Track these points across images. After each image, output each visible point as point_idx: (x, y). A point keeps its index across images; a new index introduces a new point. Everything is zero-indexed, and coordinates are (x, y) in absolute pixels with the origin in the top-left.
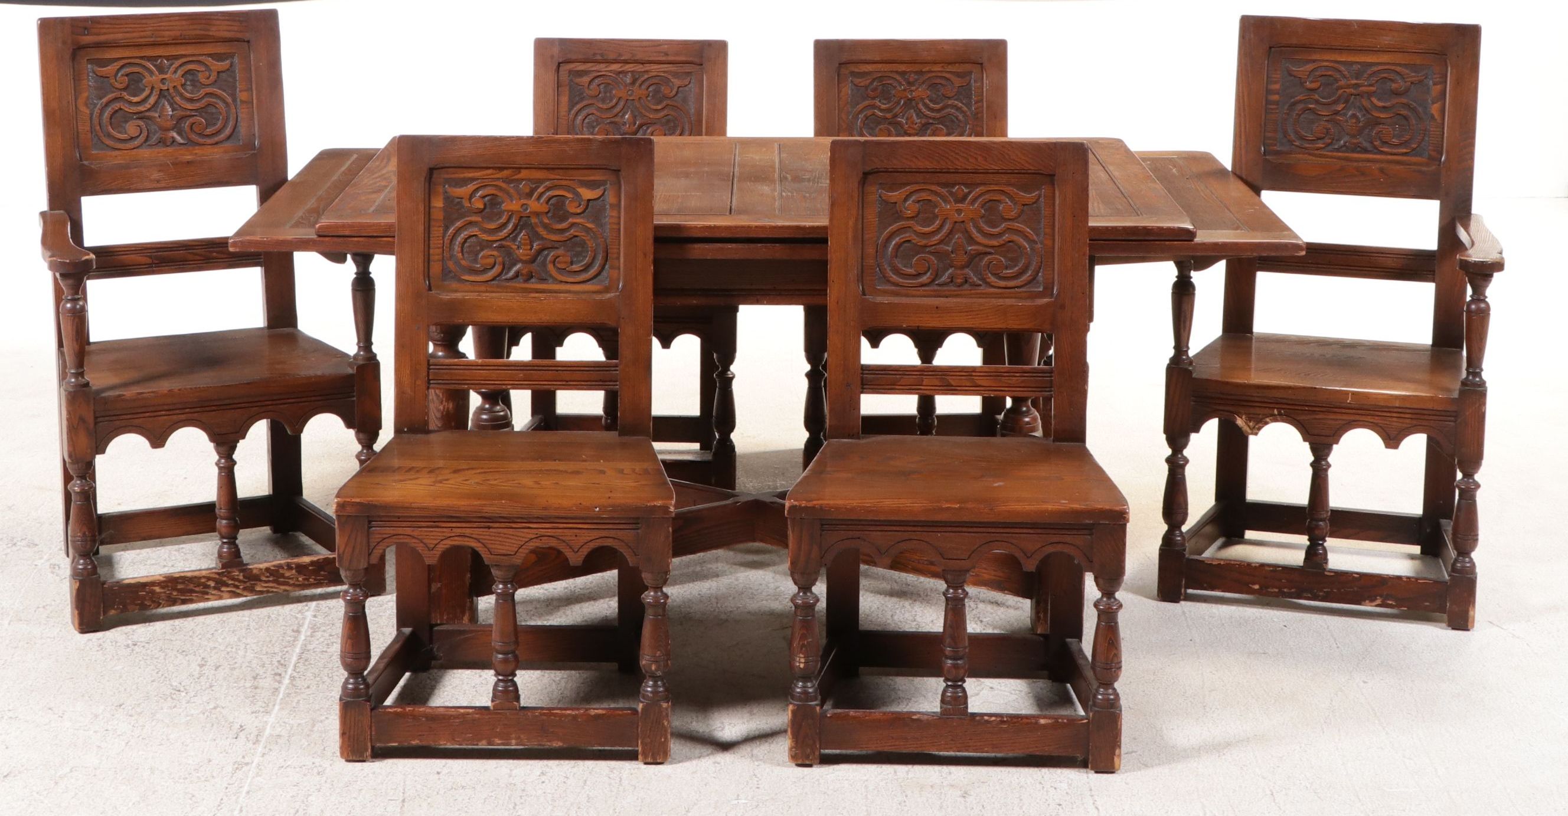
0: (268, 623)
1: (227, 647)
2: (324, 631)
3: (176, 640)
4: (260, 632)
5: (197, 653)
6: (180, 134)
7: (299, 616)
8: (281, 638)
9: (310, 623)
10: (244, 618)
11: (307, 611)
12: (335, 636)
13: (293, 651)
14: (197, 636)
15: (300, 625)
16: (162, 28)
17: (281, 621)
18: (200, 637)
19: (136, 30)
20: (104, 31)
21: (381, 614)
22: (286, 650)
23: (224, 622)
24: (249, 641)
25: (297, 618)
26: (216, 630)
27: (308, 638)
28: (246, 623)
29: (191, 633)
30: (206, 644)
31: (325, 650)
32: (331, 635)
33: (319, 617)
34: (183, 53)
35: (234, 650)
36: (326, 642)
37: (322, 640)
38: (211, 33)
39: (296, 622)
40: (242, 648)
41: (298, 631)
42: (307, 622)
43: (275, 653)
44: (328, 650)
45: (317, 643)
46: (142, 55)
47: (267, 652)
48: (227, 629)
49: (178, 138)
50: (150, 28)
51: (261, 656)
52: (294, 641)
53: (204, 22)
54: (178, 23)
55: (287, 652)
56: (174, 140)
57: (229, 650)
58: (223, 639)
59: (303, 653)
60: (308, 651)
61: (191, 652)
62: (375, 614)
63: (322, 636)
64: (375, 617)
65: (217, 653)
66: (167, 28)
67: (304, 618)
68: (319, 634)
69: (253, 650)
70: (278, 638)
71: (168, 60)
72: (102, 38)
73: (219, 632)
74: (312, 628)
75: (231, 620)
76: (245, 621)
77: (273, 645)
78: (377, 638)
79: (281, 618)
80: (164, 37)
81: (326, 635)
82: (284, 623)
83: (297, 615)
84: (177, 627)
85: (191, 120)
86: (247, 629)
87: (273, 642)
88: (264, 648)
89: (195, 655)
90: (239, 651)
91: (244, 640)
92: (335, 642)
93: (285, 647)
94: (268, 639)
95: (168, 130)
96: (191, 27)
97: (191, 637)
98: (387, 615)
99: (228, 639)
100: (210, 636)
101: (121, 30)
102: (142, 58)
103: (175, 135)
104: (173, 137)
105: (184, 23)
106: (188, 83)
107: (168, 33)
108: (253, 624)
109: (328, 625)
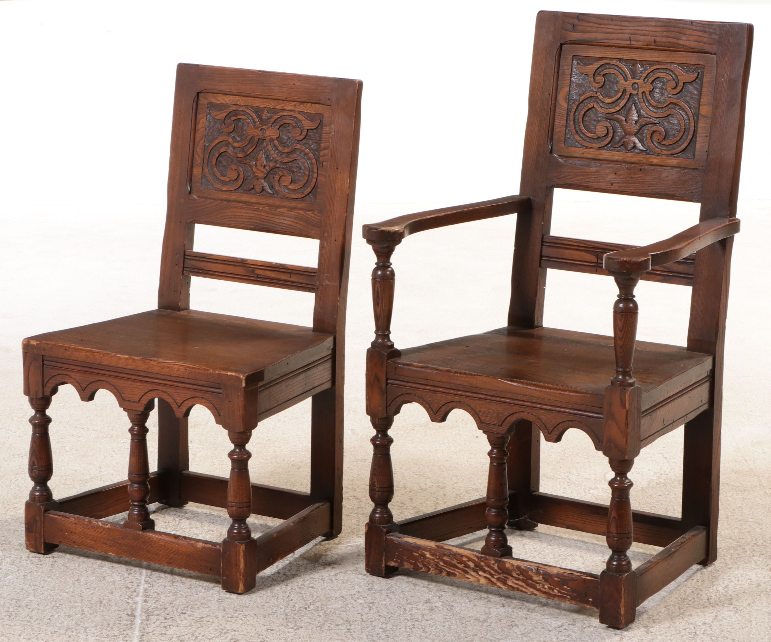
0: (102, 608)
1: (66, 630)
2: (158, 615)
3: (15, 625)
4: (95, 616)
5: (39, 637)
6: (641, 141)
7: (130, 601)
8: (117, 622)
9: (142, 608)
10: (77, 604)
11: (137, 596)
12: (170, 620)
13: (133, 633)
14: (35, 621)
15: (133, 610)
16: (639, 32)
17: (113, 606)
18: (38, 622)
19: (616, 31)
20: (589, 29)
21: (210, 598)
22: (125, 633)
23: (58, 607)
24: (87, 625)
25: (128, 603)
26: (52, 616)
27: (144, 622)
28: (80, 608)
29: (28, 619)
30: (46, 628)
31: (163, 632)
32: (166, 619)
33: (150, 602)
34: (656, 59)
35: (74, 633)
36: (163, 625)
37: (158, 623)
38: (681, 42)
39: (129, 607)
40: (82, 632)
41: (133, 615)
42: (139, 607)
43: (116, 636)
44: (167, 632)
45: (154, 626)
46: (621, 57)
47: (107, 635)
48: (62, 614)
49: (639, 145)
50: (629, 31)
51: (103, 639)
52: (131, 624)
53: (677, 30)
54: (653, 29)
55: (127, 635)
56: (635, 147)
57: (70, 633)
58: (61, 623)
59: (143, 635)
60: (148, 633)
61: (32, 636)
62: (204, 598)
63: (158, 620)
64: (204, 601)
65: (59, 636)
66: (642, 33)
67: (135, 603)
68: (154, 618)
69: (94, 634)
70: (115, 621)
71: (642, 66)
72: (586, 36)
73: (56, 616)
74: (145, 612)
75: (63, 606)
76: (78, 606)
77: (112, 628)
78: (211, 620)
79: (113, 604)
80: (638, 41)
81: (162, 618)
82: (117, 608)
83: (128, 600)
84: (13, 613)
85: (654, 128)
86: (82, 614)
87: (111, 625)
88: (104, 631)
89: (37, 639)
90: (80, 635)
91: (82, 624)
92: (172, 625)
93: (124, 630)
94: (106, 623)
95: (631, 134)
96: (665, 34)
97: (29, 622)
98: (216, 599)
99: (66, 623)
100: (48, 621)
101: (605, 30)
102: (620, 60)
103: (636, 140)
104: (634, 143)
105: (659, 29)
106: (657, 90)
107: (641, 38)
108: (86, 610)
109: (161, 609)
